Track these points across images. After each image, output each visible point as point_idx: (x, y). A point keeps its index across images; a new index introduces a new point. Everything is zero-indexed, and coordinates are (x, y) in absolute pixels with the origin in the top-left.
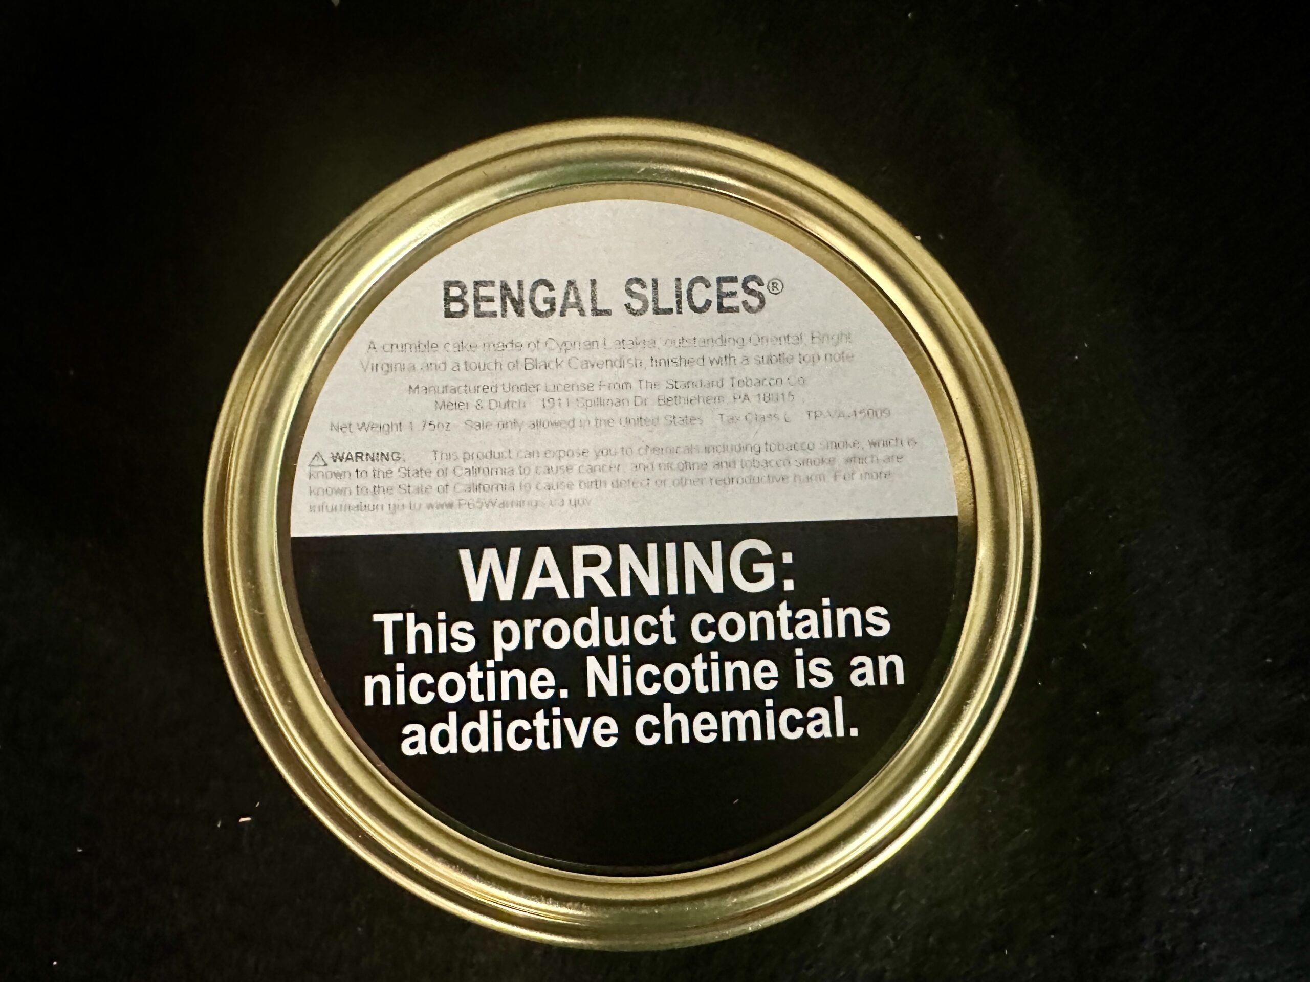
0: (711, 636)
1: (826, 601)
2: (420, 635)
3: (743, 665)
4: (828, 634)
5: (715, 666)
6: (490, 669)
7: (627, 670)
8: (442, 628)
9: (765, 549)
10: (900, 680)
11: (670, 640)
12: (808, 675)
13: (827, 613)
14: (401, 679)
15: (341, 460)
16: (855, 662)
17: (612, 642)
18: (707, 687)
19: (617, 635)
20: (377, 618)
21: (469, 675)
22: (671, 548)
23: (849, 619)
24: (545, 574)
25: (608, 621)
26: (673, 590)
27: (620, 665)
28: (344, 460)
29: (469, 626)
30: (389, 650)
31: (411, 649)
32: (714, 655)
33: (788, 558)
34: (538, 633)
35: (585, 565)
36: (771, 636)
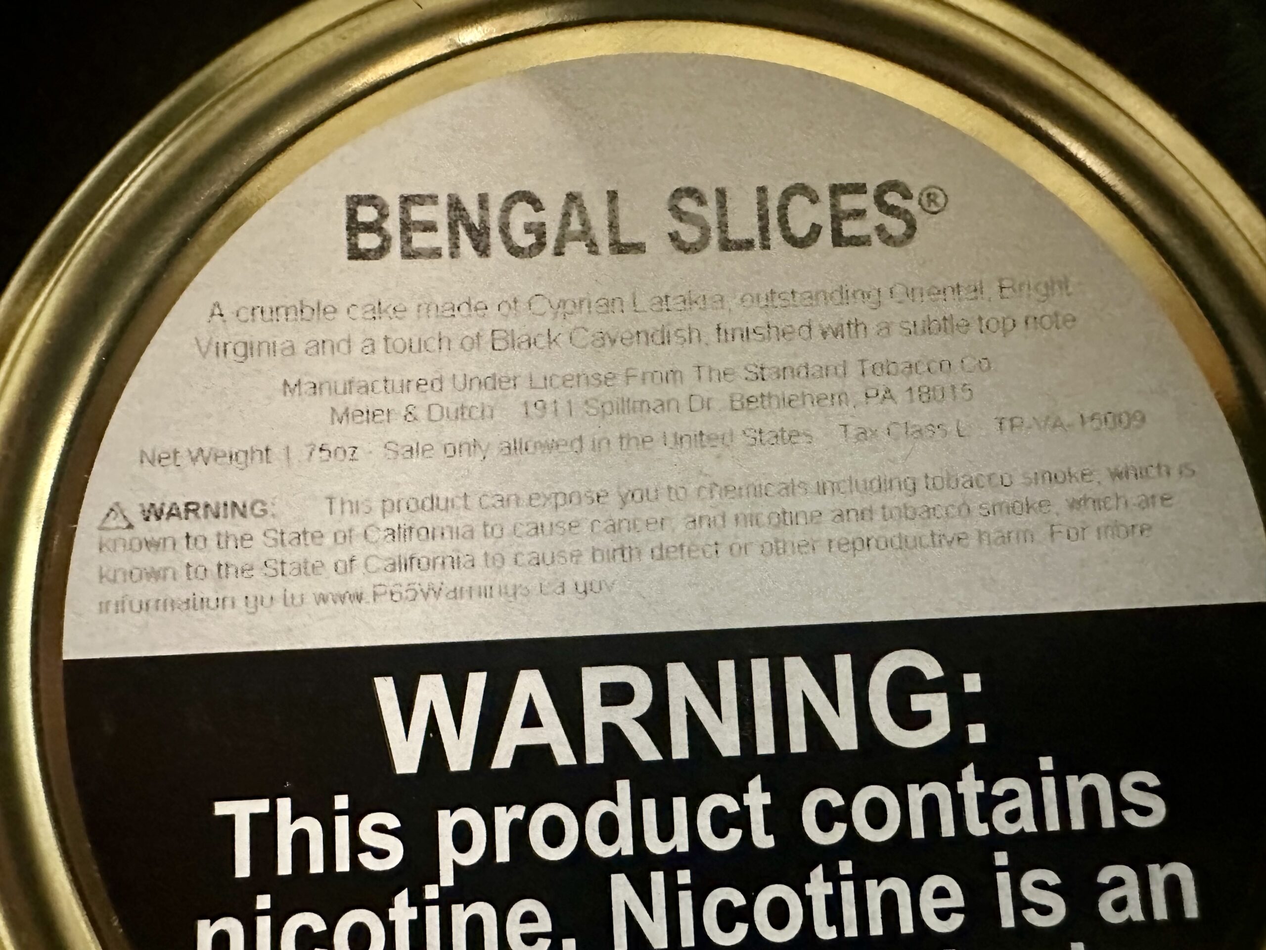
0: (839, 831)
1: (1046, 763)
2: (301, 840)
3: (898, 886)
4: (1053, 824)
5: (848, 888)
6: (432, 902)
7: (685, 899)
8: (342, 824)
9: (932, 669)
10: (1192, 910)
11: (763, 841)
12: (1020, 903)
13: (1049, 785)
14: (264, 924)
15: (159, 518)
16: (1105, 875)
17: (656, 846)
18: (834, 928)
19: (666, 832)
20: (222, 808)
21: (393, 914)
22: (760, 668)
23: (1090, 795)
24: (532, 719)
25: (649, 806)
26: (766, 745)
27: (672, 890)
28: (164, 517)
29: (392, 821)
30: (243, 869)
31: (285, 867)
32: (846, 867)
33: (972, 683)
34: (519, 830)
35: (604, 703)
36: (948, 829)
